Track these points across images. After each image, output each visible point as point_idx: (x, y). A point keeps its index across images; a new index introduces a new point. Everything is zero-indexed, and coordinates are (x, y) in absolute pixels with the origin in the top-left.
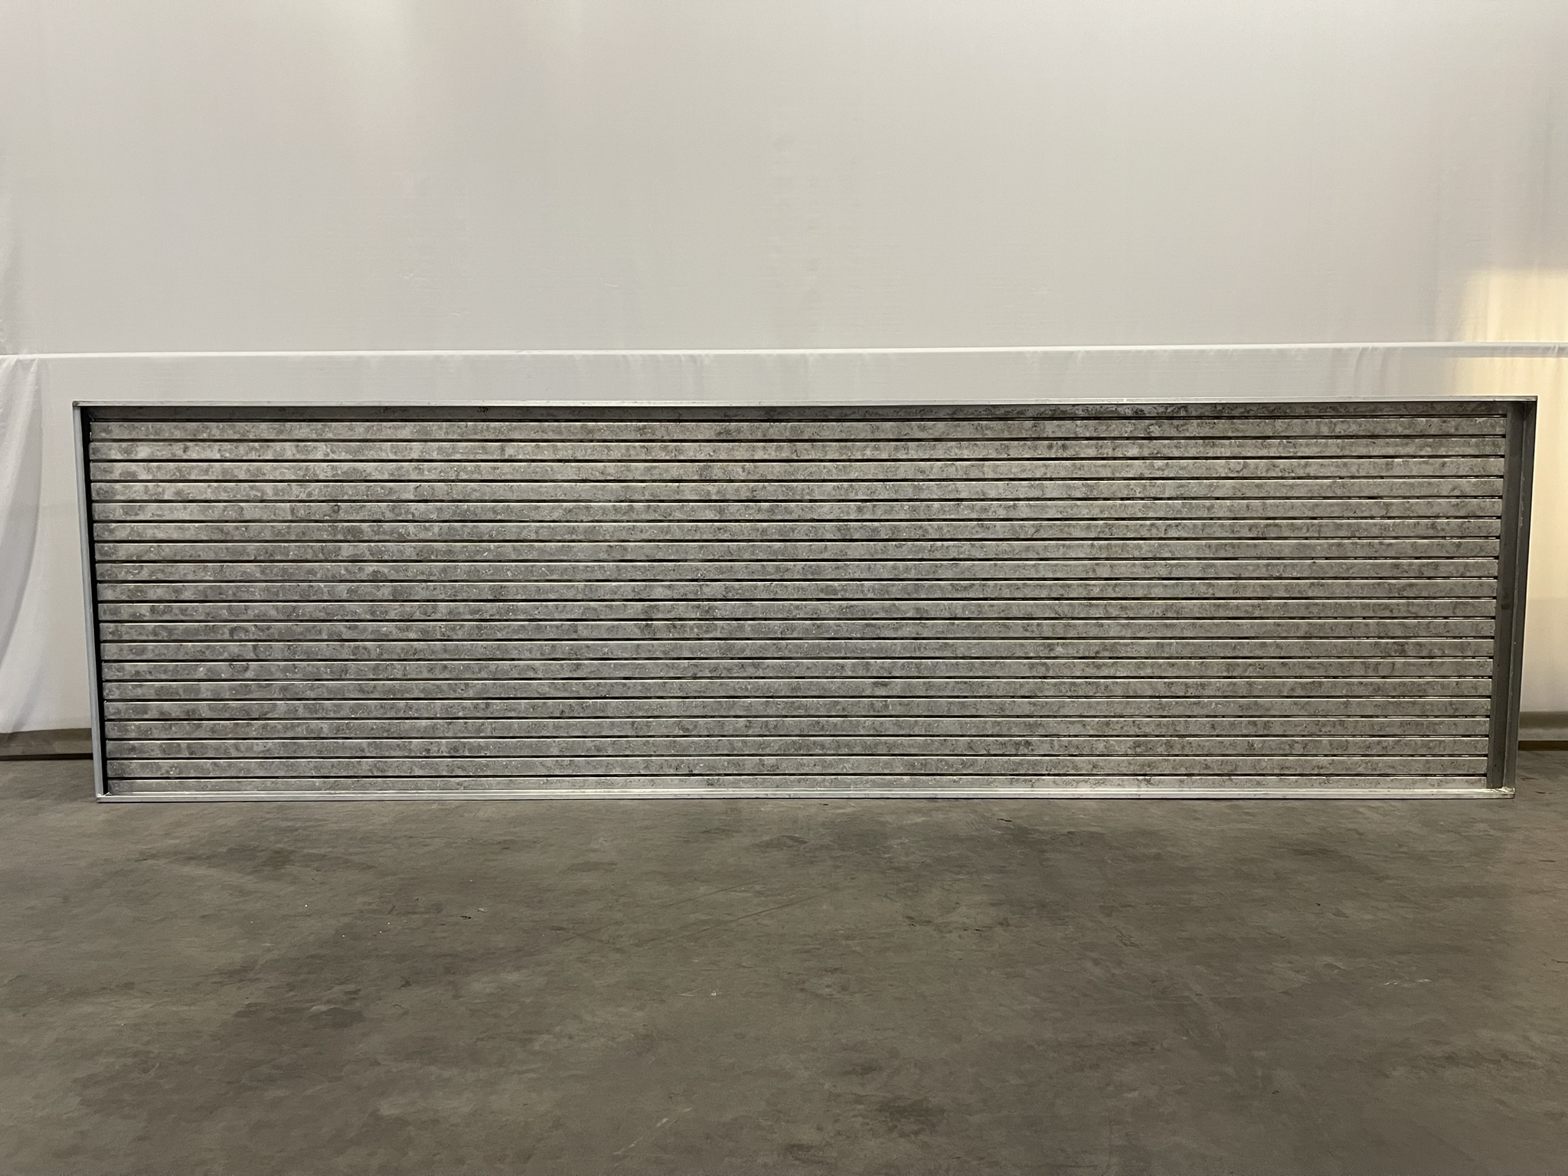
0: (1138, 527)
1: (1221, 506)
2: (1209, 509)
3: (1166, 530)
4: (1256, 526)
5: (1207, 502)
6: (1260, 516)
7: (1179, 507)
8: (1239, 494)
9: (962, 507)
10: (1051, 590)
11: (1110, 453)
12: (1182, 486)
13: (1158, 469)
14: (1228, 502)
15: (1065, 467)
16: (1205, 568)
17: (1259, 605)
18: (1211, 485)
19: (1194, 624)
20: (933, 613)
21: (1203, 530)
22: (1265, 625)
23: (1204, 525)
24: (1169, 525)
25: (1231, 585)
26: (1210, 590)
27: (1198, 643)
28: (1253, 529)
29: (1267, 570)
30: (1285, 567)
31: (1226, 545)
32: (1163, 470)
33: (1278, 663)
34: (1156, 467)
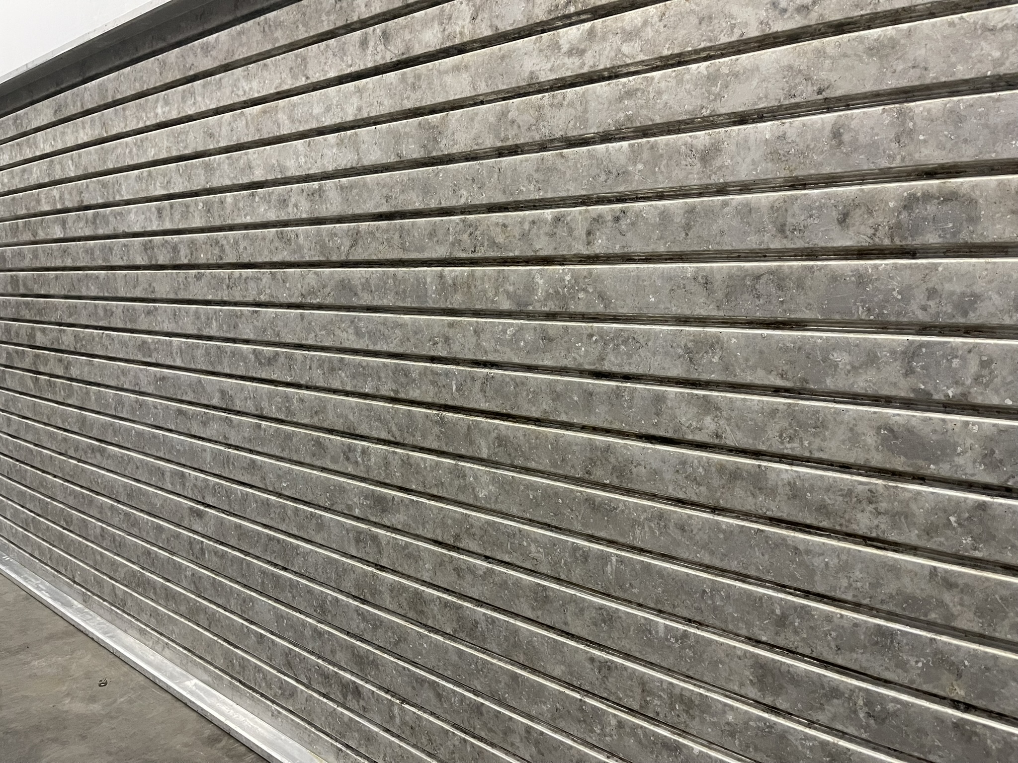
0: (526, 226)
1: (744, 145)
2: (707, 156)
3: (589, 233)
4: (868, 206)
5: (702, 138)
6: (884, 163)
7: (623, 160)
8: (806, 93)
9: (257, 199)
10: (379, 378)
11: (466, 31)
12: (630, 93)
13: (570, 53)
14: (766, 128)
15: (389, 88)
16: (691, 354)
17: (872, 497)
18: (712, 78)
19: (661, 515)
20: (238, 402)
21: (687, 227)
22: (895, 569)
23: (691, 211)
24: (598, 220)
25: (774, 412)
26: (708, 420)
27: (674, 575)
28: (857, 216)
29: (909, 372)
30: (985, 364)
31: (758, 277)
32: (581, 53)
33: (940, 719)
34: (565, 48)
